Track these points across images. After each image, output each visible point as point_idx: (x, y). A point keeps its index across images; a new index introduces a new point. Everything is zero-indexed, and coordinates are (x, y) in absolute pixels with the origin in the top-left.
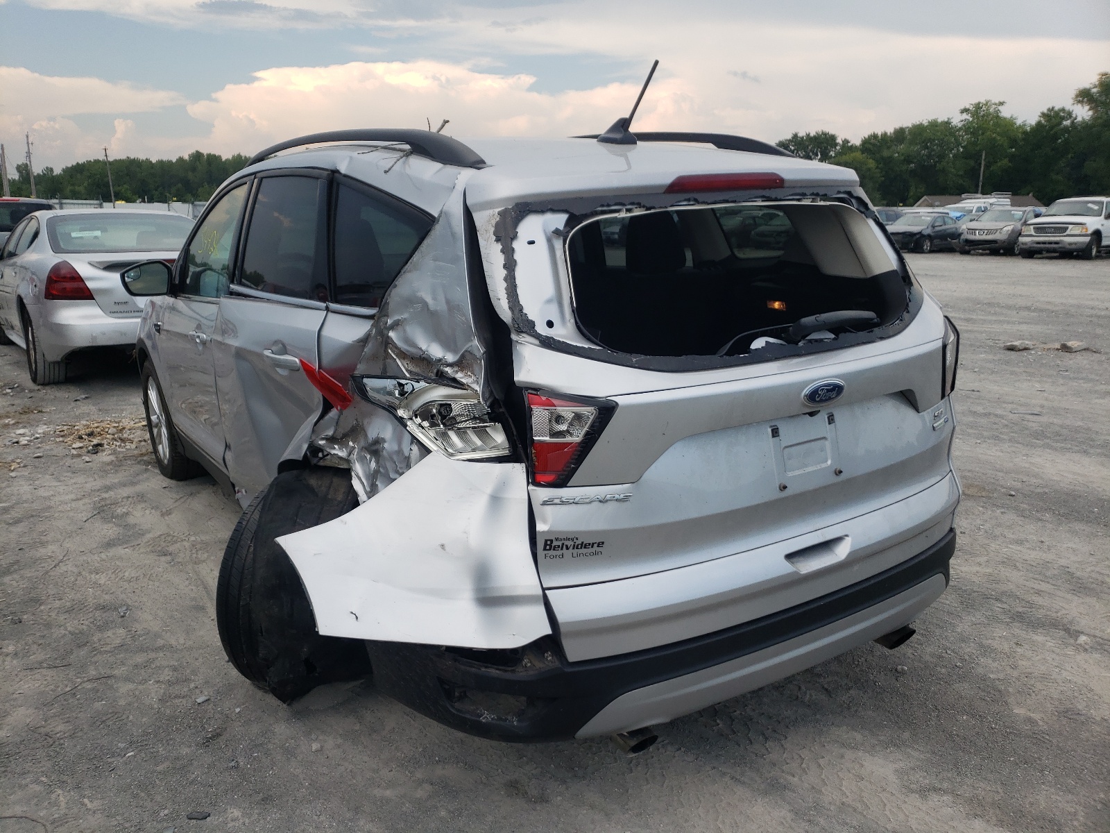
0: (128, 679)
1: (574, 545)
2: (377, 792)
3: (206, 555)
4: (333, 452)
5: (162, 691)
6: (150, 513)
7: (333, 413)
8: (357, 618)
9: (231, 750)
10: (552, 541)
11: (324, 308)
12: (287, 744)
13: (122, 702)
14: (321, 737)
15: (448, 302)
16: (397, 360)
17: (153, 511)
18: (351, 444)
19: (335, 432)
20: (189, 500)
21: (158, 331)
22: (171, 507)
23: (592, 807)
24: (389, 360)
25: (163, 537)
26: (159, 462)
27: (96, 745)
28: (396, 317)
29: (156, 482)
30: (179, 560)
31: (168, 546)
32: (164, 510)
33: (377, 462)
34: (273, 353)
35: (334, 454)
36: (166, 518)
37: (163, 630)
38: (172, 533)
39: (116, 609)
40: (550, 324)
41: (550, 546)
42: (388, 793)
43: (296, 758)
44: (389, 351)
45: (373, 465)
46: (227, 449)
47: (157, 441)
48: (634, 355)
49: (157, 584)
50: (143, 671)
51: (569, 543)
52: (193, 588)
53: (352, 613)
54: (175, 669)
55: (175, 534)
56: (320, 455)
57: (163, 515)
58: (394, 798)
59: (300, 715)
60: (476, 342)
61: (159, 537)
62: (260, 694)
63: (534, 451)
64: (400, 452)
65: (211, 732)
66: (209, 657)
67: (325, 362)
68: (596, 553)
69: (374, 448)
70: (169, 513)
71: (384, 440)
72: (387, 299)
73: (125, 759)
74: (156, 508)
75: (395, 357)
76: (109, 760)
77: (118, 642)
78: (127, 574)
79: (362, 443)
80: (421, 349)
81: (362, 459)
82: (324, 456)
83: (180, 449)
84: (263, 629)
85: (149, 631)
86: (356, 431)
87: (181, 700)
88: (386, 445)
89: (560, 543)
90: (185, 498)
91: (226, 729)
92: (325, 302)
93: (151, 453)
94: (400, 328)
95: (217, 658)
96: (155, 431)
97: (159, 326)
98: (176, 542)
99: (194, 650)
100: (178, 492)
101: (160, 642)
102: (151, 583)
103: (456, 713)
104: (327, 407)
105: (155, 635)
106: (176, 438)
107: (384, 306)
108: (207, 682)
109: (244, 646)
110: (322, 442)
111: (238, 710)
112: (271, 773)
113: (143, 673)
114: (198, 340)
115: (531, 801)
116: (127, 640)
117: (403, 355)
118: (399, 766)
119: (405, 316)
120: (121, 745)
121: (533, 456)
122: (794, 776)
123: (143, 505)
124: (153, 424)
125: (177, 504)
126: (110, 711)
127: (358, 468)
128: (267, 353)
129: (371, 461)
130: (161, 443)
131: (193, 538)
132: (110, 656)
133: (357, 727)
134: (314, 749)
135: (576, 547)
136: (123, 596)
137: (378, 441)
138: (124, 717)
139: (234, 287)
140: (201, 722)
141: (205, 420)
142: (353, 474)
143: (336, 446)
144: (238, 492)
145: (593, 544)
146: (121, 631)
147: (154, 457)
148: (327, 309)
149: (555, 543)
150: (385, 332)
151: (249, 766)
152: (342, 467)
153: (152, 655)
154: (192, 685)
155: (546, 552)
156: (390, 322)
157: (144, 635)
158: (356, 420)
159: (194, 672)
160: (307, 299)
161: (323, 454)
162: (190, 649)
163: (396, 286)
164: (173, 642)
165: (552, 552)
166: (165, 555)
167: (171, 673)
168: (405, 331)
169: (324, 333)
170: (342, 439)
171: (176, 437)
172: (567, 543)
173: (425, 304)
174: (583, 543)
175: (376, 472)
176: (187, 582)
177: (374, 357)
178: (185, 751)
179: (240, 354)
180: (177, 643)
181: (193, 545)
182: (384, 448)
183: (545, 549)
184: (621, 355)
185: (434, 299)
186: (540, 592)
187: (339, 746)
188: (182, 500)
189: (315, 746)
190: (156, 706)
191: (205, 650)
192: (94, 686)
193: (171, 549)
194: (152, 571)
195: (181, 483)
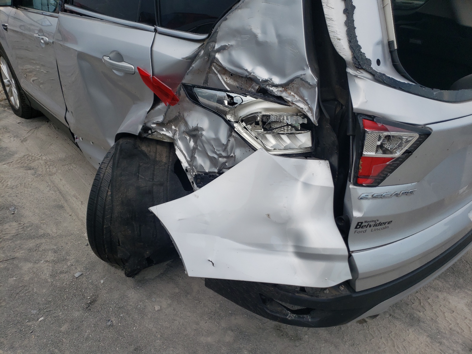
0: (26, 260)
1: (375, 224)
2: (203, 339)
3: (55, 169)
4: (162, 132)
5: (51, 268)
6: (14, 140)
7: (161, 106)
8: (213, 264)
9: (105, 312)
10: (362, 223)
11: (154, 30)
12: (139, 306)
13: (27, 278)
14: (158, 299)
15: (278, 36)
16: (219, 75)
17: (15, 139)
18: (173, 127)
19: (164, 120)
20: (35, 131)
21: (6, 29)
22: (26, 136)
23: (326, 341)
24: (211, 75)
25: (26, 157)
26: (12, 107)
27: (16, 313)
28: (223, 44)
29: (12, 120)
30: (40, 173)
31: (30, 163)
32: (22, 138)
33: (195, 142)
34: (110, 59)
35: (163, 134)
36: (24, 143)
37: (41, 223)
38: (31, 154)
39: (8, 208)
40: (378, 62)
41: (360, 226)
42: (209, 339)
43: (147, 316)
44: (213, 68)
45: (192, 144)
46: (67, 112)
47: (9, 94)
48: (434, 89)
49: (30, 190)
50: (35, 253)
51: (372, 224)
52: (53, 192)
53: (209, 261)
54: (55, 252)
55: (33, 155)
56: (150, 132)
57: (22, 142)
58: (214, 343)
59: (142, 283)
60: (309, 72)
61: (23, 157)
62: (113, 269)
63: (361, 163)
64: (217, 140)
65: (89, 298)
66: (74, 242)
67: (157, 71)
68: (386, 228)
69: (194, 133)
70: (25, 140)
71: (202, 129)
72: (217, 29)
73: (38, 322)
74: (16, 136)
75: (217, 73)
76: (28, 323)
77: (14, 232)
78: (9, 183)
79: (183, 128)
80: (246, 70)
81: (183, 139)
82: (152, 133)
83: (27, 102)
84: (120, 240)
85: (32, 223)
86: (178, 120)
87: (64, 275)
88: (204, 133)
89: (366, 224)
90: (33, 130)
91: (98, 295)
92: (153, 26)
93: (5, 99)
94: (226, 52)
95: (79, 242)
96: (8, 89)
97: (6, 26)
98: (34, 160)
99: (64, 237)
100: (28, 126)
101: (41, 232)
102: (26, 189)
103: (270, 313)
104: (156, 101)
105: (37, 227)
106: (22, 95)
107: (214, 33)
108: (77, 261)
109: (106, 250)
110: (154, 126)
111: (102, 281)
112: (134, 328)
113: (36, 255)
114: (42, 41)
115: (291, 339)
116: (20, 230)
117: (224, 71)
118: (209, 319)
119: (232, 43)
120: (34, 312)
121: (360, 165)
122: (420, 312)
123: (8, 135)
124: (6, 85)
125: (29, 134)
126: (20, 285)
127: (180, 144)
128: (107, 59)
129: (190, 141)
130: (12, 95)
131: (44, 158)
132: (11, 243)
133: (177, 290)
134: (156, 309)
135: (375, 225)
136: (10, 199)
137: (197, 129)
138: (30, 289)
139: (67, 6)
140: (81, 291)
141: (33, 81)
142: (176, 147)
143: (164, 129)
144: (76, 139)
145: (386, 222)
146: (14, 224)
147: (8, 102)
148: (156, 31)
149: (364, 224)
150: (213, 54)
151: (120, 324)
152: (165, 141)
153: (38, 241)
154: (69, 264)
155: (356, 229)
156: (217, 46)
157: (29, 226)
158: (179, 113)
159: (68, 253)
160: (136, 21)
161: (151, 131)
162: (61, 236)
163: (226, 19)
164: (49, 231)
165: (360, 229)
166: (30, 169)
167: (54, 255)
168: (230, 54)
169: (154, 49)
170: (167, 124)
171: (24, 95)
172: (371, 223)
173: (255, 36)
174: (380, 222)
175: (195, 149)
176: (48, 189)
177: (199, 71)
178: (76, 314)
179: (81, 56)
180: (52, 232)
181: (46, 163)
182: (202, 135)
183: (356, 228)
184: (427, 89)
185: (264, 32)
186: (346, 253)
187: (170, 305)
188: (32, 131)
189: (157, 308)
190: (49, 280)
191: (71, 237)
192: (5, 265)
193: (33, 165)
194: (25, 181)
195: (28, 120)
